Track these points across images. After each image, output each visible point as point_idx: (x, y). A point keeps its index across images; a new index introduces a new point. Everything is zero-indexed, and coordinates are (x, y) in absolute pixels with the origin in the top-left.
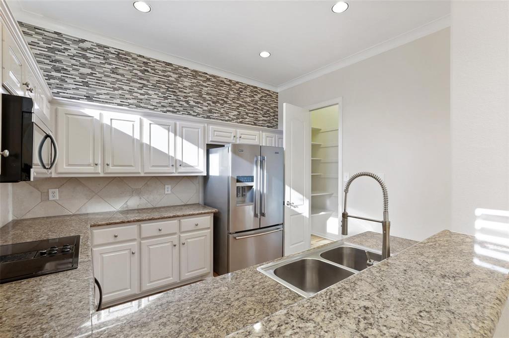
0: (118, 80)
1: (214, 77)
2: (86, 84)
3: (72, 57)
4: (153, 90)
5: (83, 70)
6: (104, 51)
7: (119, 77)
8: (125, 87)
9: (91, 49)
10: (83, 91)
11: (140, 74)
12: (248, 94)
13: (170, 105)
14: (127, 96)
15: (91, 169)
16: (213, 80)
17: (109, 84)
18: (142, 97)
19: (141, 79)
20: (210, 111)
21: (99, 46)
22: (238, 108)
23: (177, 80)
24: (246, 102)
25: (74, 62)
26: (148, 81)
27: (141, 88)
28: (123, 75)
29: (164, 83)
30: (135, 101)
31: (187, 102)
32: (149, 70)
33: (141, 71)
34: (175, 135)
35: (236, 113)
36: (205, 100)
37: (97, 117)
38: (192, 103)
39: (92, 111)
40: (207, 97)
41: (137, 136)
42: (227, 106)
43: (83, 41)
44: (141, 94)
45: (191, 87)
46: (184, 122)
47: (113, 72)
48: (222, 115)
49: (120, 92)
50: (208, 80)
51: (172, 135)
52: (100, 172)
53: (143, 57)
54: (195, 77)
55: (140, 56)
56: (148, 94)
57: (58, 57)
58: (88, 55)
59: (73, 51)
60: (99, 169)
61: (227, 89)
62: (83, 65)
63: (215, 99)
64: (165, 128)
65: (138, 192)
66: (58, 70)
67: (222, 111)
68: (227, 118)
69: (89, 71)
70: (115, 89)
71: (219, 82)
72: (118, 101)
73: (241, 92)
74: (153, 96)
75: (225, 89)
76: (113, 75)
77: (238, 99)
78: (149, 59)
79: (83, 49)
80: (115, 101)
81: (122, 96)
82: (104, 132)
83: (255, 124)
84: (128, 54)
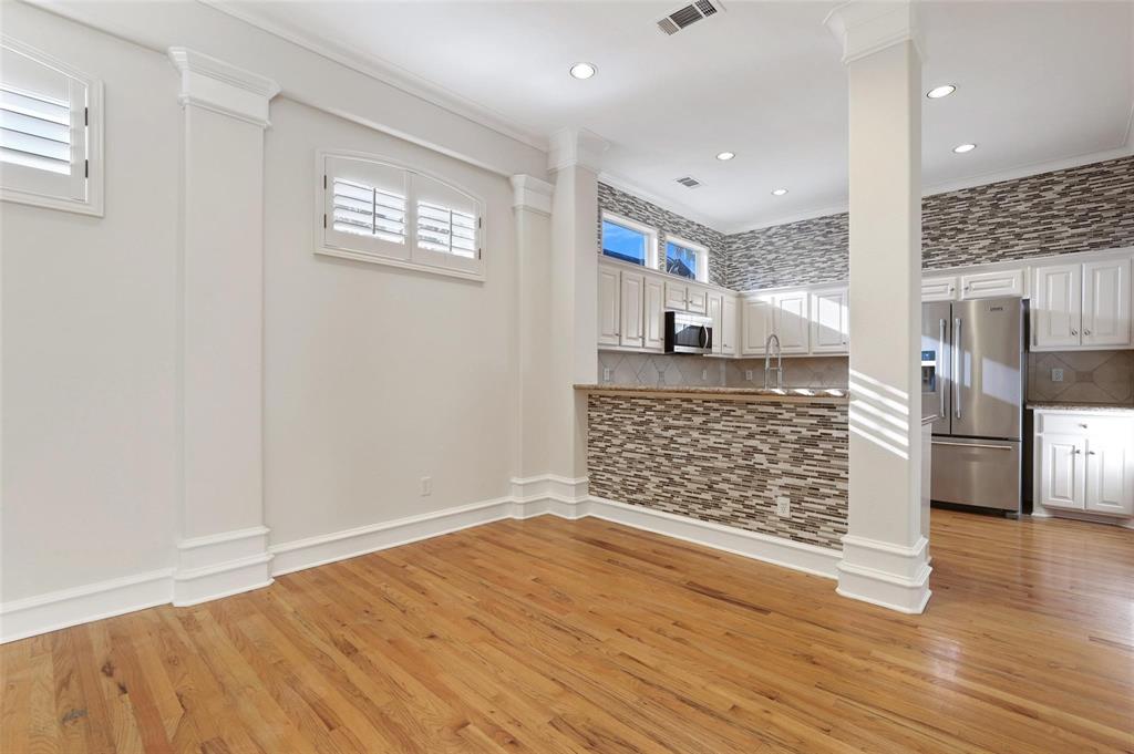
0: (801, 255)
2: (772, 269)
3: (762, 248)
4: (836, 252)
5: (770, 257)
6: (787, 230)
7: (801, 251)
8: (806, 261)
9: (775, 234)
10: (770, 277)
11: (822, 239)
12: (1022, 196)
14: (809, 270)
16: (933, 203)
17: (792, 263)
18: (825, 265)
19: (823, 244)
21: (782, 227)
22: (991, 232)
24: (1014, 215)
25: (763, 252)
26: (831, 244)
27: (822, 256)
28: (803, 248)
30: (817, 273)
32: (833, 230)
33: (824, 236)
35: (987, 242)
37: (770, 302)
39: (765, 297)
41: (805, 315)
42: (966, 235)
43: (769, 229)
44: (824, 262)
47: (795, 249)
49: (802, 267)
53: (826, 218)
55: (822, 218)
56: (832, 260)
57: (752, 253)
58: (774, 240)
59: (763, 242)
61: (965, 206)
62: (770, 252)
63: (937, 233)
64: (833, 300)
66: (752, 265)
68: (964, 257)
69: (774, 256)
70: (797, 266)
72: (800, 278)
73: (1002, 199)
74: (838, 260)
75: (957, 211)
76: (795, 252)
77: (993, 216)
78: (832, 217)
79: (770, 237)
80: (796, 279)
81: (803, 271)
82: (775, 315)
83: (1044, 250)
84: (809, 222)
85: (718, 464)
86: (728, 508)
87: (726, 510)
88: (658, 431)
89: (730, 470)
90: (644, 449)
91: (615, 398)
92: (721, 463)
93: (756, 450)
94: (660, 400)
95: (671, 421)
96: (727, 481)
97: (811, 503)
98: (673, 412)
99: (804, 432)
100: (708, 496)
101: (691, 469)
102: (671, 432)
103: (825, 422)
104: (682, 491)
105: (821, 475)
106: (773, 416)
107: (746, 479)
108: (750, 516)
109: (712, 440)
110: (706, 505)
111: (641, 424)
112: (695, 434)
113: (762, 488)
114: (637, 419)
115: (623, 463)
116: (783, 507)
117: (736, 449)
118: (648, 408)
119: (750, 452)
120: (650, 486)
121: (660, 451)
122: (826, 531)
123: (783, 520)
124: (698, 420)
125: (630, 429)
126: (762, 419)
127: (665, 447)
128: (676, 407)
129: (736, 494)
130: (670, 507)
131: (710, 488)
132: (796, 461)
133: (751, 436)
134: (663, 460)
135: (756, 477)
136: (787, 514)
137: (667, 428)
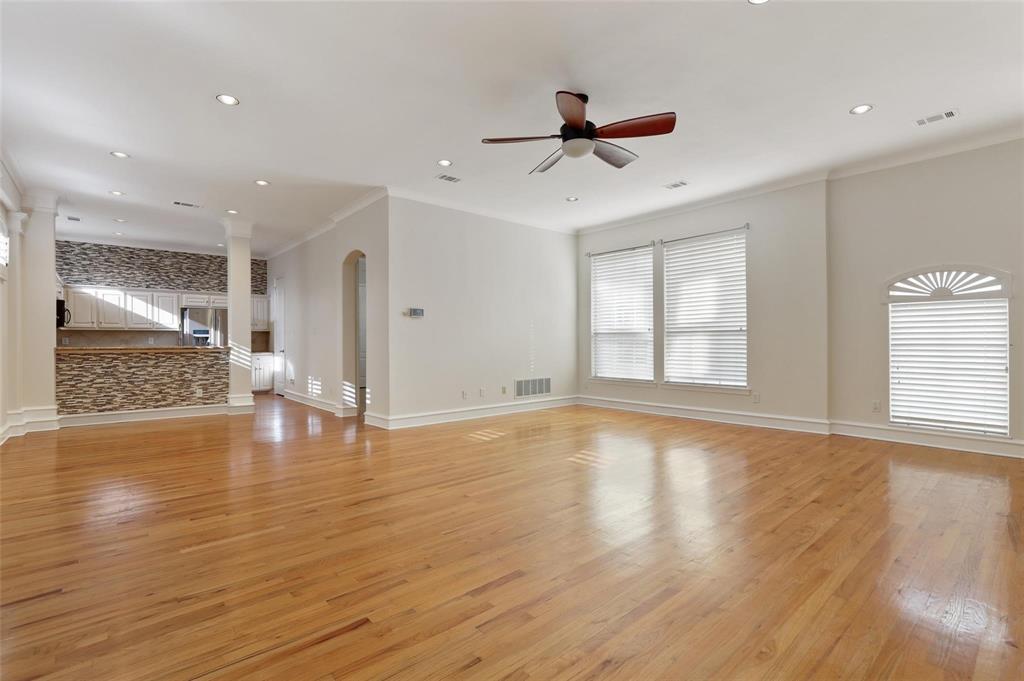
0: (109, 266)
1: (194, 255)
2: (87, 271)
3: (76, 255)
4: (138, 270)
5: (84, 262)
6: (99, 248)
7: (110, 264)
8: (115, 271)
9: (90, 248)
10: (84, 276)
11: (127, 260)
13: (153, 280)
14: (117, 276)
15: (89, 325)
16: (194, 257)
17: (103, 270)
18: (129, 276)
19: (128, 263)
20: (190, 282)
21: (95, 245)
23: (159, 261)
25: (78, 258)
26: (134, 264)
27: (128, 270)
28: (113, 262)
29: (147, 264)
30: (123, 279)
31: (168, 277)
32: (135, 256)
33: (129, 258)
34: (153, 305)
36: (185, 273)
37: (94, 295)
38: (172, 277)
39: (89, 290)
40: (187, 271)
41: (122, 306)
42: (208, 276)
43: (84, 244)
44: (128, 274)
45: (171, 265)
46: (161, 294)
47: (106, 261)
48: (202, 284)
49: (111, 274)
50: (188, 258)
51: (150, 306)
52: (95, 327)
53: (130, 248)
54: (174, 257)
55: (127, 248)
56: (134, 274)
57: (67, 256)
58: (88, 252)
59: (77, 251)
60: (95, 325)
61: (207, 263)
62: (84, 259)
63: (195, 272)
64: (143, 300)
65: (127, 342)
66: (67, 265)
67: (202, 280)
68: (207, 286)
69: (89, 262)
70: (107, 273)
71: (199, 258)
72: (110, 280)
74: (138, 275)
75: (205, 264)
76: (106, 263)
78: (134, 249)
79: (84, 249)
80: (107, 281)
81: (113, 277)
82: (97, 306)
84: (117, 247)
85: (164, 381)
86: (170, 400)
87: (170, 401)
88: (123, 370)
89: (172, 383)
90: (112, 380)
91: (85, 355)
92: (166, 380)
93: (185, 372)
94: (124, 354)
95: (133, 364)
96: (171, 388)
97: (211, 389)
98: (134, 360)
99: (208, 363)
100: (159, 396)
101: (147, 386)
102: (132, 370)
103: (217, 358)
104: (142, 397)
105: (216, 378)
106: (194, 358)
107: (181, 386)
108: (182, 400)
109: (160, 371)
110: (157, 401)
111: (110, 367)
112: (150, 369)
113: (189, 387)
114: (104, 365)
115: (92, 391)
116: (199, 393)
117: (175, 373)
118: (116, 359)
119: (181, 374)
120: (117, 399)
121: (125, 380)
122: (218, 398)
123: (199, 398)
124: (151, 363)
125: (99, 371)
126: (188, 359)
127: (128, 378)
128: (136, 357)
129: (176, 392)
130: (133, 407)
131: (160, 392)
132: (205, 374)
133: (183, 367)
134: (128, 385)
135: (185, 383)
136: (201, 396)
137: (130, 368)
